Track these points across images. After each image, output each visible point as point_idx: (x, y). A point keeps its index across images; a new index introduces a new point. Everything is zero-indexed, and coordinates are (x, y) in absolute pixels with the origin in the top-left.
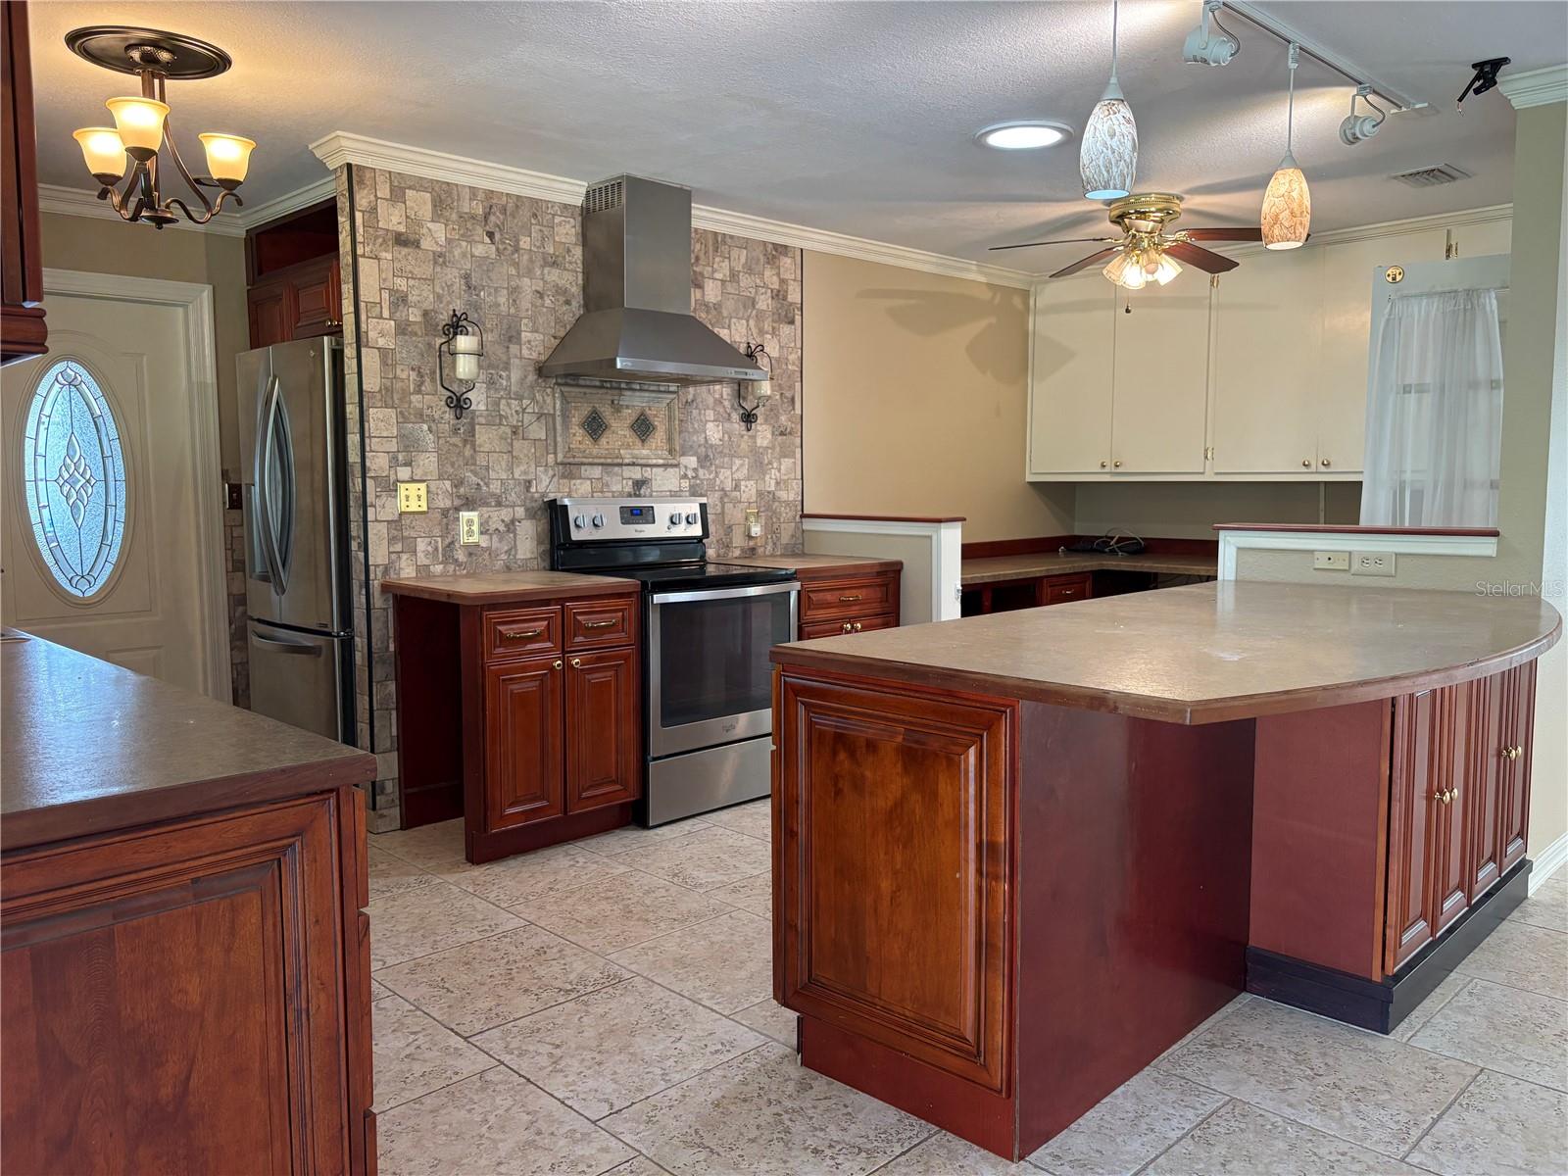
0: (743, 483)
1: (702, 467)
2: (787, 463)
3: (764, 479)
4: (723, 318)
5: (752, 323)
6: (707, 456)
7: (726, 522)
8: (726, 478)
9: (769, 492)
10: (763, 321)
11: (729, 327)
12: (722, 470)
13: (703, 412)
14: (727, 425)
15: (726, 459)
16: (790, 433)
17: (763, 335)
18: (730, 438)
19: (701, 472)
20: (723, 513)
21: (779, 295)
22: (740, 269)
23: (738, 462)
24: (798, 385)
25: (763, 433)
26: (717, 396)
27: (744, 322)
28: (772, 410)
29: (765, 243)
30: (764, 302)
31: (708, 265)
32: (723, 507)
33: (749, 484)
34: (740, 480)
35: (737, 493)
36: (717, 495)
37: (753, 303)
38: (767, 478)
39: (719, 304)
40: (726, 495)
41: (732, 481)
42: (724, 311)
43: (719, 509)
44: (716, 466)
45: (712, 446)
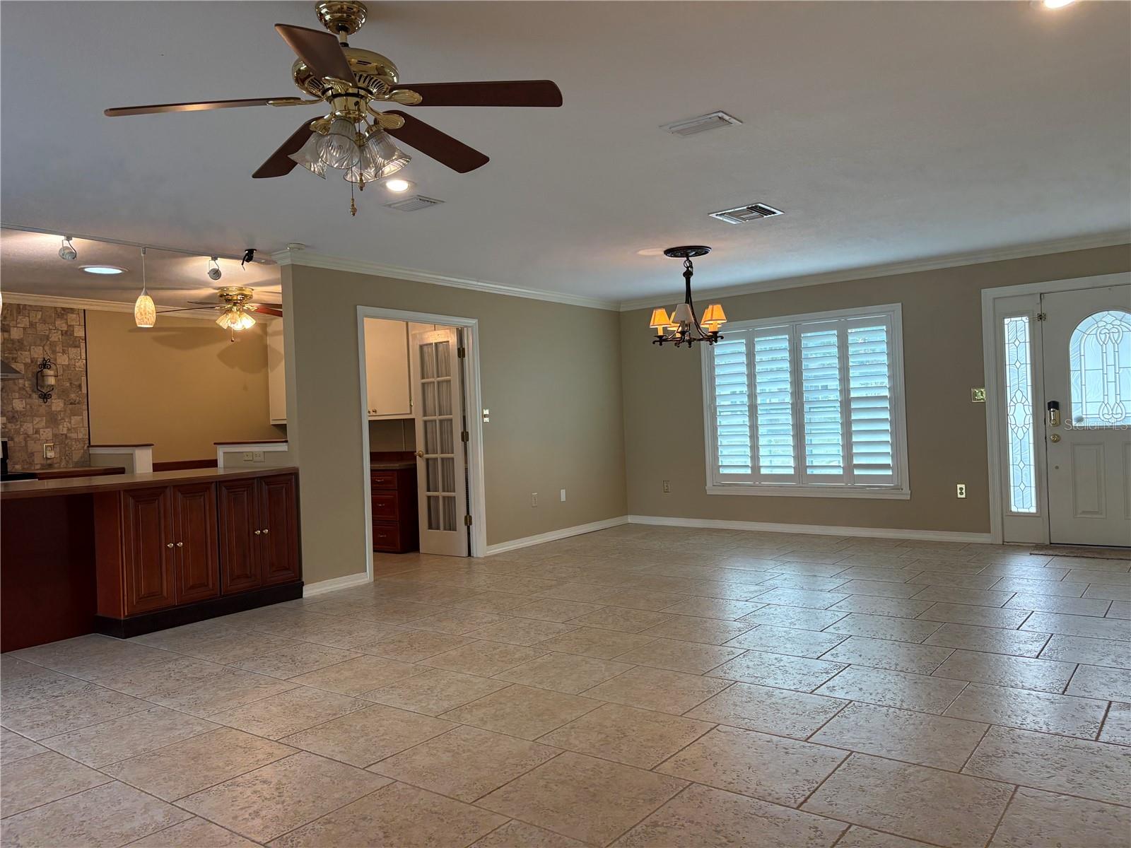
0: (41, 430)
1: (8, 422)
2: (75, 419)
3: (57, 427)
4: (25, 346)
5: (46, 348)
6: (13, 416)
7: (29, 451)
8: (28, 427)
9: (62, 434)
10: (55, 346)
11: (30, 350)
12: (25, 424)
13: (10, 394)
14: (29, 400)
15: (28, 418)
16: (78, 403)
17: (55, 353)
18: (31, 407)
19: (9, 425)
20: (26, 445)
21: (68, 333)
22: (37, 321)
23: (38, 419)
24: (84, 378)
25: (57, 404)
26: (21, 386)
27: (41, 348)
28: (63, 391)
29: (55, 308)
30: (55, 337)
31: (13, 320)
32: (26, 442)
33: (46, 430)
34: (39, 428)
35: (38, 436)
36: (22, 437)
37: (48, 338)
38: (61, 427)
39: (22, 339)
40: (28, 436)
41: (33, 429)
42: (25, 343)
43: (23, 444)
44: (21, 422)
45: (17, 412)
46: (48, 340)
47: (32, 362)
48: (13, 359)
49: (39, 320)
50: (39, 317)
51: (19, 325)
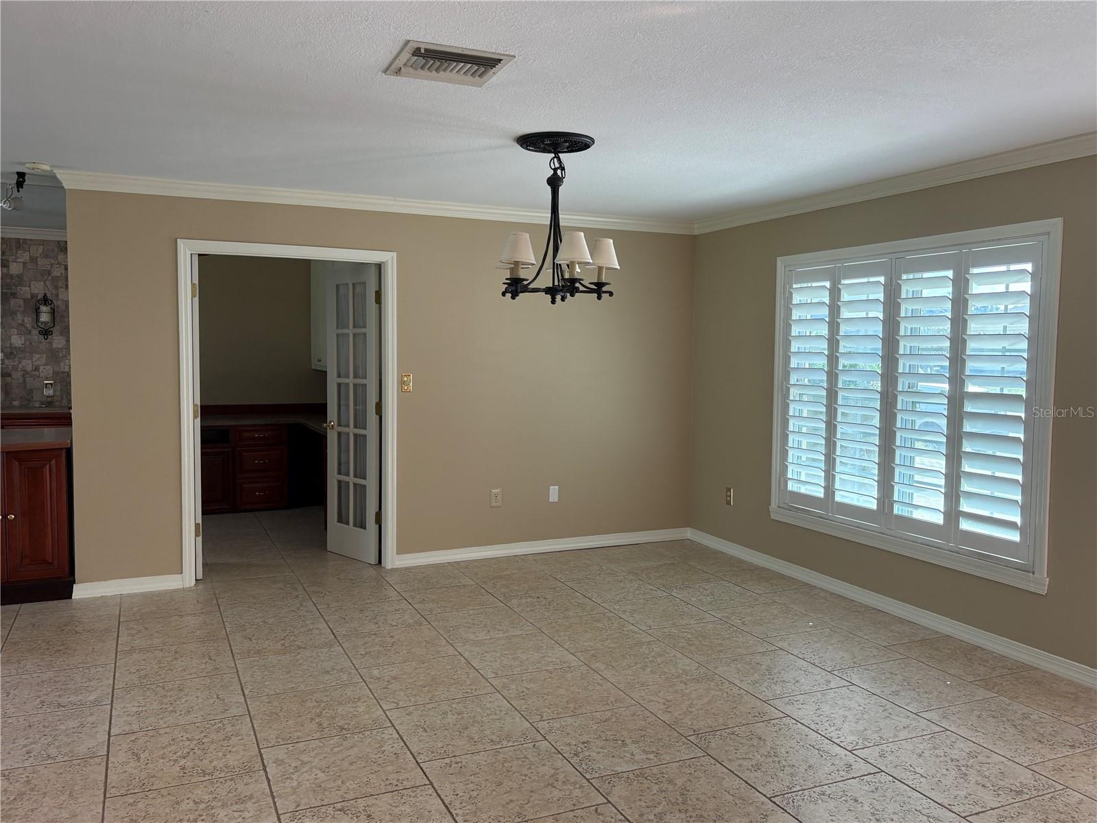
0: (41, 367)
1: (8, 358)
4: (25, 281)
6: (12, 353)
7: (28, 387)
8: (27, 364)
9: (64, 372)
11: (29, 286)
12: (24, 360)
13: (8, 330)
14: (29, 336)
15: (27, 354)
17: (58, 289)
18: (31, 343)
19: (7, 362)
20: (25, 381)
22: (38, 255)
23: (37, 356)
26: (20, 322)
27: (42, 283)
31: (13, 255)
32: (25, 379)
33: (47, 367)
34: (39, 366)
35: (37, 373)
36: (20, 373)
37: (49, 273)
38: (62, 364)
39: (22, 275)
40: (27, 373)
41: (33, 366)
42: (25, 279)
43: (21, 380)
44: (19, 358)
45: (15, 348)
46: (50, 275)
47: (32, 297)
48: (12, 294)
49: (40, 255)
50: (40, 251)
51: (19, 260)
